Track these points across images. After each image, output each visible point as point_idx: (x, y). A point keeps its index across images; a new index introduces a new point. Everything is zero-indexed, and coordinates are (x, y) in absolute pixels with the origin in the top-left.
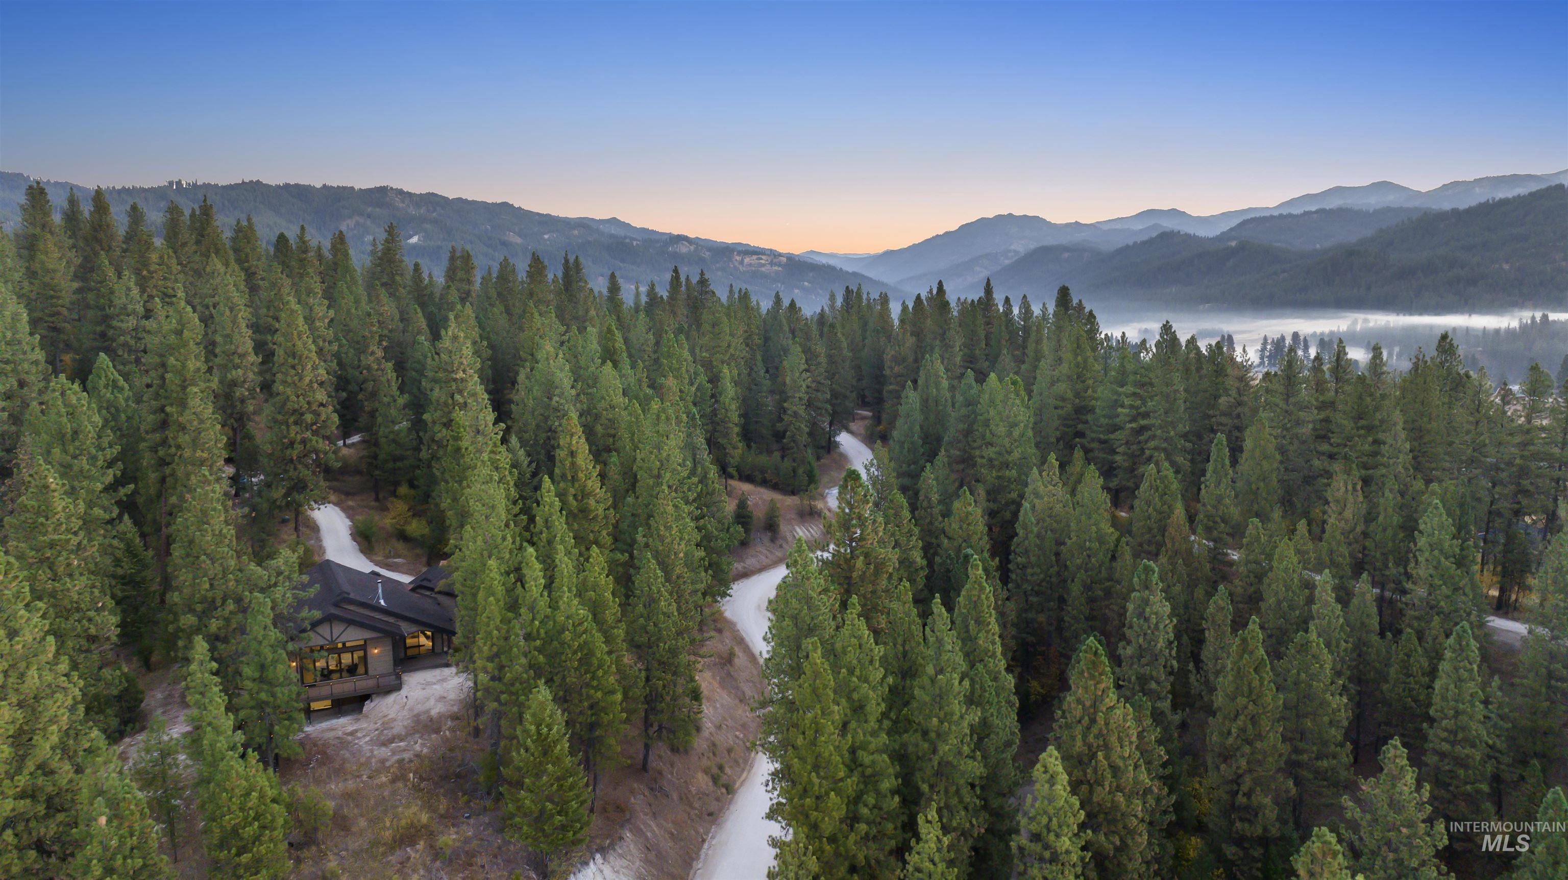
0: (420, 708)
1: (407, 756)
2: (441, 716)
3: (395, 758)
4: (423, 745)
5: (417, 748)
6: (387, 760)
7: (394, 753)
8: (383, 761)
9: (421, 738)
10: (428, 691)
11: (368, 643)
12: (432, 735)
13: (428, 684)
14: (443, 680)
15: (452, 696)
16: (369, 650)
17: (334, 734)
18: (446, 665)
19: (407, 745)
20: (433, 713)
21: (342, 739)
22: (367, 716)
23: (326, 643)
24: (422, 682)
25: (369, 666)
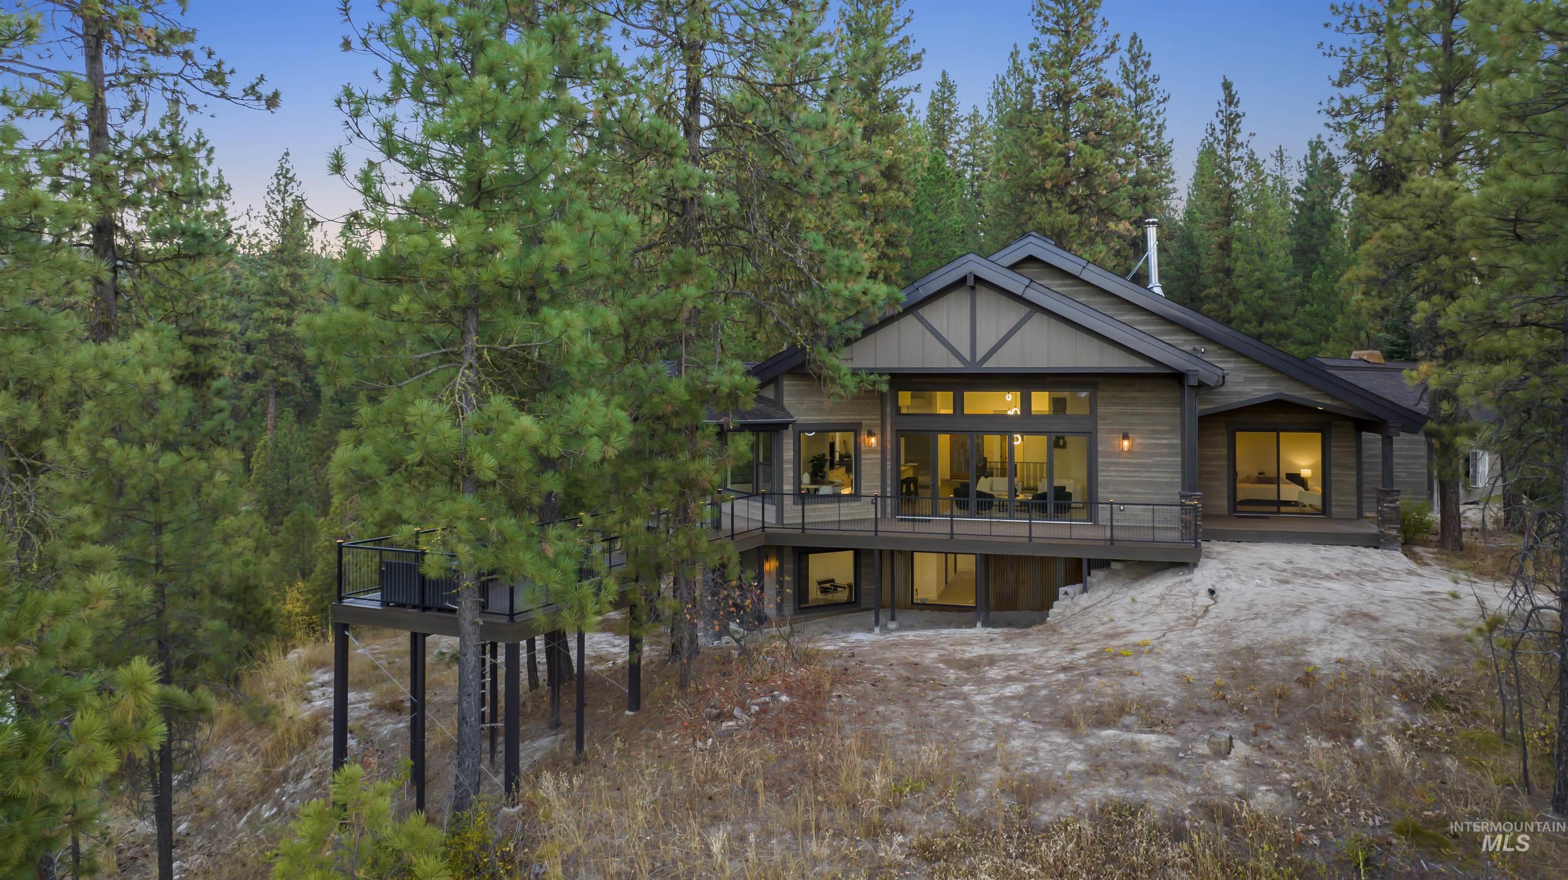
2: (1351, 674)
3: (1101, 792)
4: (1254, 771)
5: (1227, 774)
7: (1097, 767)
8: (1028, 793)
9: (1250, 737)
10: (1297, 591)
11: (1101, 410)
12: (1311, 742)
13: (1302, 573)
14: (1362, 575)
15: (1406, 619)
16: (1101, 436)
17: (910, 654)
18: (1376, 542)
19: (1173, 752)
20: (1317, 656)
21: (927, 670)
22: (1054, 630)
23: (955, 365)
24: (1279, 563)
25: (1103, 494)
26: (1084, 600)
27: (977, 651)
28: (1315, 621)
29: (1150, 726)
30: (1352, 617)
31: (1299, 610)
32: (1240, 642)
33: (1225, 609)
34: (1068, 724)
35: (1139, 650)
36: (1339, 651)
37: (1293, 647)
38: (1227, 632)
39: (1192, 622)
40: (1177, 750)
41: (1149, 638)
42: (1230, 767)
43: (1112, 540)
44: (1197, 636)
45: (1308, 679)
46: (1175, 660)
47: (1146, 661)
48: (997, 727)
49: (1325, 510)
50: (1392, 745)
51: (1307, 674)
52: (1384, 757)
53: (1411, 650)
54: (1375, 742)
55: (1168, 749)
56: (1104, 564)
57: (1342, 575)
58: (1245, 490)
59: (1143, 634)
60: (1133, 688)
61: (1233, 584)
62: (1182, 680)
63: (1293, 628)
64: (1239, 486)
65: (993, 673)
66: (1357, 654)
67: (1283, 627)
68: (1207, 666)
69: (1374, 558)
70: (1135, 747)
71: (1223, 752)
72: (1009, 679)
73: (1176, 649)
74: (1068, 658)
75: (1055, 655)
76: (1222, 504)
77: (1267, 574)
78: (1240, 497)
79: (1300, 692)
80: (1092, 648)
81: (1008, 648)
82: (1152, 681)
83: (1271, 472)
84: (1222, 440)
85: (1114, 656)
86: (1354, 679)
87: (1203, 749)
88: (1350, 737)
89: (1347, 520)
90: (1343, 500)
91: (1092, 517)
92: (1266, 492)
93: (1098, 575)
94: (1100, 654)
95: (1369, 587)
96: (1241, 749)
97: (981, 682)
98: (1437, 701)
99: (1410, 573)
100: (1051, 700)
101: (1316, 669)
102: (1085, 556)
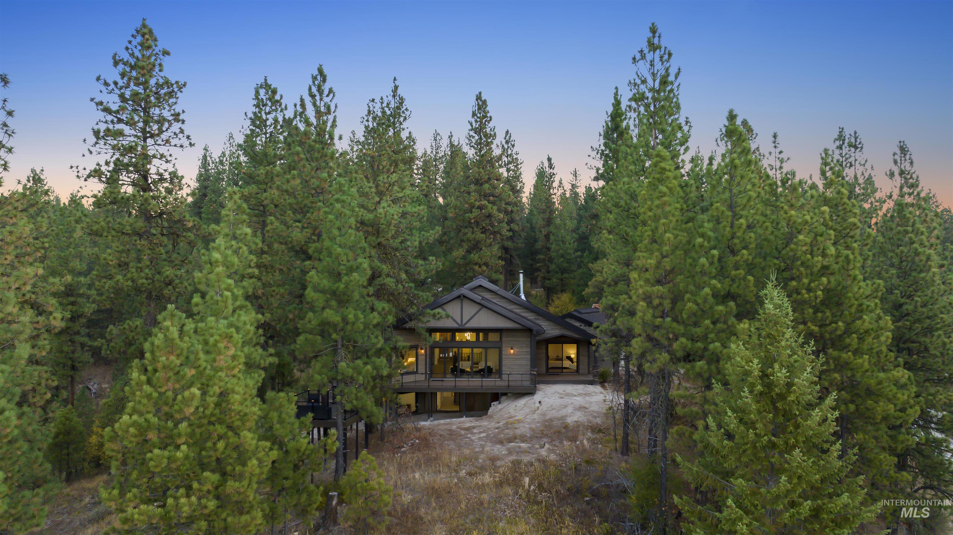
0: (553, 414)
1: (526, 459)
2: (578, 425)
3: (512, 458)
4: (550, 451)
5: (543, 452)
6: (498, 459)
7: (510, 452)
8: (493, 459)
9: (550, 443)
10: (566, 400)
11: (504, 339)
12: (565, 442)
13: (568, 395)
14: (586, 394)
15: (595, 408)
16: (504, 349)
17: (447, 427)
18: (591, 383)
19: (530, 448)
20: (569, 420)
21: (454, 431)
22: (491, 417)
23: (455, 326)
24: (561, 392)
25: (504, 369)
26: (500, 407)
27: (468, 425)
28: (570, 410)
29: (523, 442)
30: (581, 408)
31: (566, 406)
32: (548, 417)
33: (544, 407)
34: (501, 442)
35: (519, 421)
36: (575, 418)
37: (563, 418)
38: (544, 415)
39: (534, 412)
41: (521, 417)
43: (508, 386)
44: (535, 416)
45: (566, 427)
46: (529, 424)
47: (521, 424)
48: (481, 445)
49: (577, 371)
50: (585, 442)
51: (566, 425)
52: (583, 445)
53: (595, 417)
54: (582, 442)
55: (528, 447)
56: (505, 394)
57: (580, 395)
58: (552, 363)
59: (519, 416)
60: (518, 432)
61: (546, 399)
62: (531, 429)
63: (563, 412)
64: (550, 362)
65: (475, 431)
66: (580, 419)
67: (561, 412)
68: (539, 425)
69: (590, 388)
70: (520, 447)
71: (542, 447)
72: (480, 432)
73: (529, 420)
74: (497, 425)
75: (493, 425)
76: (543, 369)
77: (557, 395)
78: (550, 366)
79: (563, 430)
80: (504, 422)
81: (477, 424)
82: (523, 430)
83: (560, 357)
84: (544, 347)
85: (511, 424)
86: (578, 426)
87: (537, 446)
88: (575, 441)
89: (583, 375)
90: (584, 368)
91: (500, 377)
92: (558, 364)
93: (503, 398)
94: (507, 423)
95: (587, 398)
96: (547, 446)
97: (472, 433)
98: (600, 431)
99: (601, 393)
100: (494, 437)
101: (569, 424)
102: (500, 392)
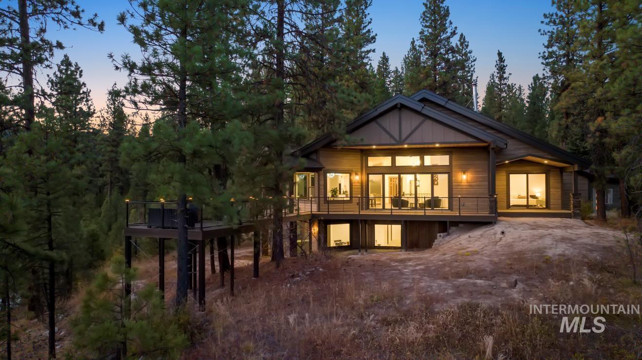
0: (524, 246)
1: (486, 303)
2: (565, 259)
3: (461, 300)
5: (515, 295)
6: (438, 301)
7: (459, 292)
8: (429, 301)
9: (524, 282)
10: (539, 232)
11: (454, 163)
13: (541, 227)
14: (566, 227)
16: (455, 174)
18: (570, 216)
19: (491, 287)
20: (550, 253)
22: (436, 249)
23: (393, 142)
24: (530, 223)
26: (448, 238)
28: (548, 241)
29: (481, 278)
31: (541, 237)
33: (508, 238)
35: (473, 253)
36: (559, 251)
38: (510, 246)
39: (495, 243)
40: (493, 286)
41: (477, 249)
42: (516, 292)
44: (497, 248)
45: (547, 261)
46: (489, 256)
47: (477, 257)
48: (414, 279)
49: (547, 207)
51: (547, 259)
52: (584, 288)
53: (591, 251)
54: (579, 283)
55: (489, 285)
56: (456, 225)
57: (558, 227)
59: (474, 248)
60: (472, 265)
61: (510, 230)
62: (491, 262)
63: (539, 244)
64: (511, 200)
65: (410, 263)
66: (567, 252)
67: (535, 243)
68: (503, 258)
69: (570, 222)
70: (475, 284)
71: (513, 286)
72: (417, 265)
73: (488, 253)
74: (443, 257)
75: (437, 257)
77: (525, 227)
79: (544, 266)
80: (453, 254)
82: (480, 263)
84: (504, 177)
85: (462, 255)
86: (567, 261)
87: (504, 285)
88: (568, 281)
89: (557, 210)
90: (555, 202)
91: (450, 208)
93: (453, 228)
94: (456, 255)
95: (569, 231)
96: (520, 285)
97: (406, 266)
98: (603, 269)
100: (436, 270)
101: (550, 257)
102: (448, 220)
